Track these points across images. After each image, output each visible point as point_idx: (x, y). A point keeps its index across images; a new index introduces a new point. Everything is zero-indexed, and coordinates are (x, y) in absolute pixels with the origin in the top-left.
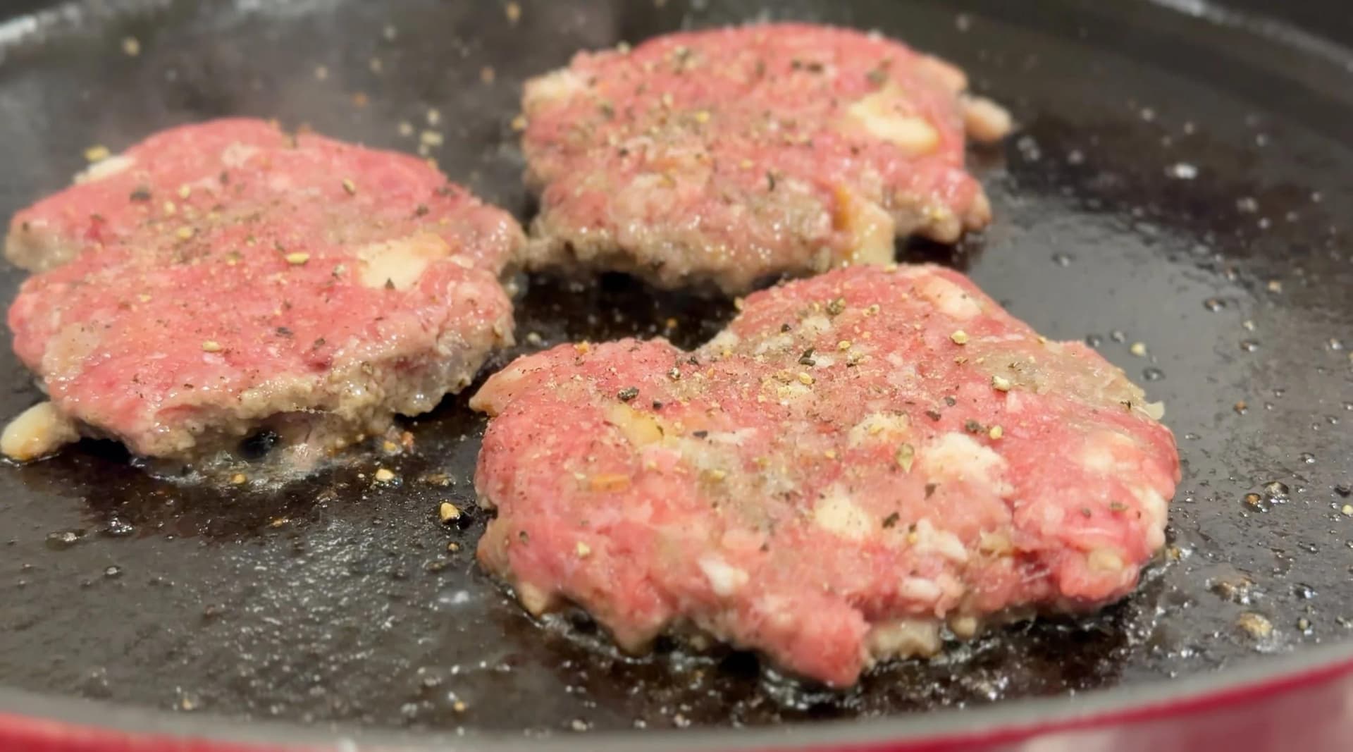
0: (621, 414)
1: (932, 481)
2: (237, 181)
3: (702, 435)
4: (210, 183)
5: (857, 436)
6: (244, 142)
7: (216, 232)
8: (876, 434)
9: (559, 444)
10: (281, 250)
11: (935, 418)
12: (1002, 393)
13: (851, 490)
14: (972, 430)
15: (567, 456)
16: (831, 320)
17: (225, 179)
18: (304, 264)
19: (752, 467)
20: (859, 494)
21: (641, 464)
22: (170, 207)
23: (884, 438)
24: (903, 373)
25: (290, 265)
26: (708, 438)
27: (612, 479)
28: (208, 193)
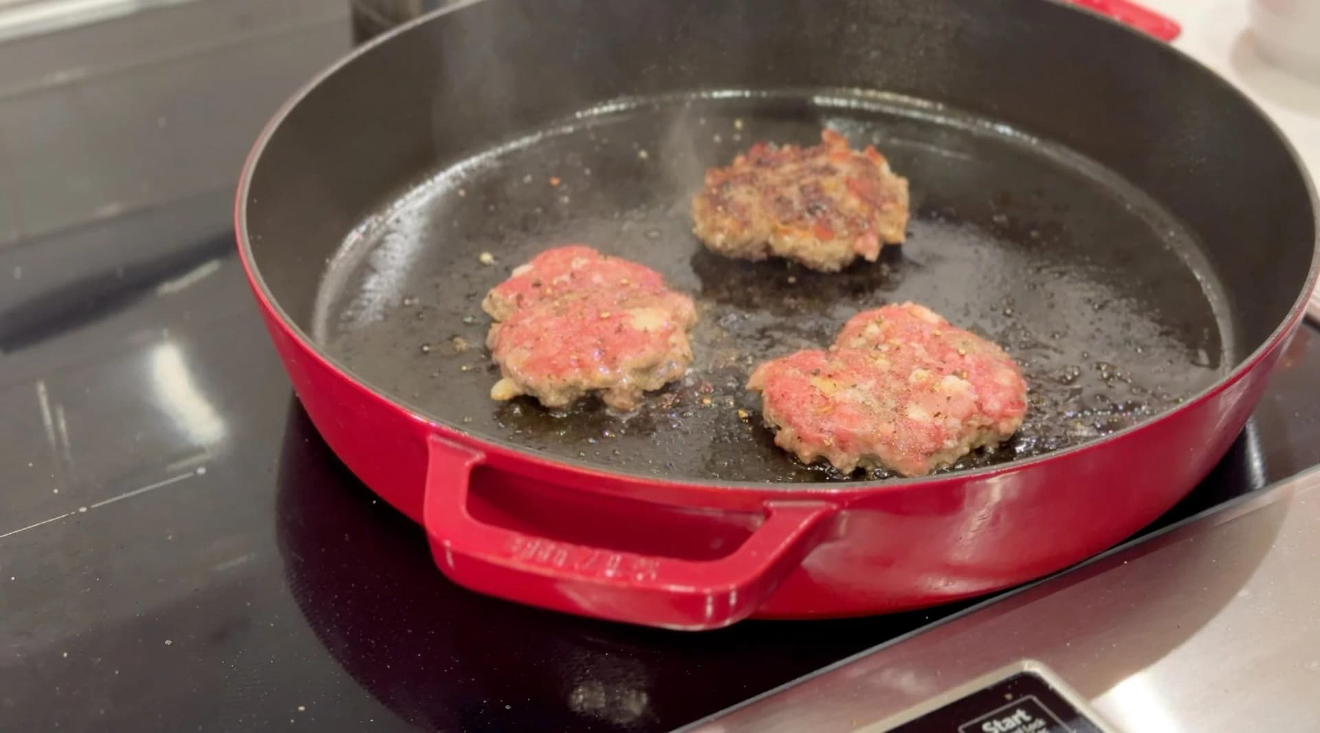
0: (815, 381)
1: (948, 395)
2: (578, 277)
3: (854, 386)
4: (566, 278)
5: (912, 379)
6: (582, 257)
7: (570, 304)
8: (921, 379)
9: (798, 397)
10: (599, 312)
11: (940, 370)
12: (962, 356)
13: (917, 403)
14: (955, 373)
15: (803, 402)
16: (879, 327)
17: (572, 275)
18: (608, 318)
19: (879, 398)
20: (921, 404)
21: (835, 400)
22: (549, 291)
23: (924, 379)
24: (920, 351)
25: (602, 319)
26: (857, 387)
27: (824, 409)
28: (565, 283)
